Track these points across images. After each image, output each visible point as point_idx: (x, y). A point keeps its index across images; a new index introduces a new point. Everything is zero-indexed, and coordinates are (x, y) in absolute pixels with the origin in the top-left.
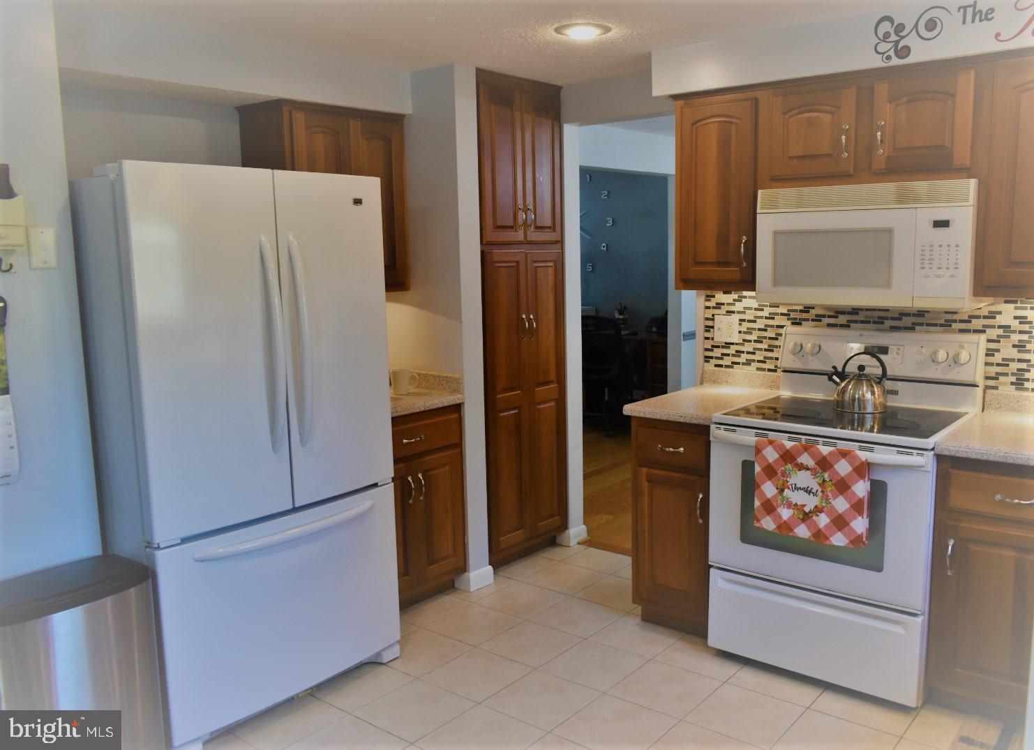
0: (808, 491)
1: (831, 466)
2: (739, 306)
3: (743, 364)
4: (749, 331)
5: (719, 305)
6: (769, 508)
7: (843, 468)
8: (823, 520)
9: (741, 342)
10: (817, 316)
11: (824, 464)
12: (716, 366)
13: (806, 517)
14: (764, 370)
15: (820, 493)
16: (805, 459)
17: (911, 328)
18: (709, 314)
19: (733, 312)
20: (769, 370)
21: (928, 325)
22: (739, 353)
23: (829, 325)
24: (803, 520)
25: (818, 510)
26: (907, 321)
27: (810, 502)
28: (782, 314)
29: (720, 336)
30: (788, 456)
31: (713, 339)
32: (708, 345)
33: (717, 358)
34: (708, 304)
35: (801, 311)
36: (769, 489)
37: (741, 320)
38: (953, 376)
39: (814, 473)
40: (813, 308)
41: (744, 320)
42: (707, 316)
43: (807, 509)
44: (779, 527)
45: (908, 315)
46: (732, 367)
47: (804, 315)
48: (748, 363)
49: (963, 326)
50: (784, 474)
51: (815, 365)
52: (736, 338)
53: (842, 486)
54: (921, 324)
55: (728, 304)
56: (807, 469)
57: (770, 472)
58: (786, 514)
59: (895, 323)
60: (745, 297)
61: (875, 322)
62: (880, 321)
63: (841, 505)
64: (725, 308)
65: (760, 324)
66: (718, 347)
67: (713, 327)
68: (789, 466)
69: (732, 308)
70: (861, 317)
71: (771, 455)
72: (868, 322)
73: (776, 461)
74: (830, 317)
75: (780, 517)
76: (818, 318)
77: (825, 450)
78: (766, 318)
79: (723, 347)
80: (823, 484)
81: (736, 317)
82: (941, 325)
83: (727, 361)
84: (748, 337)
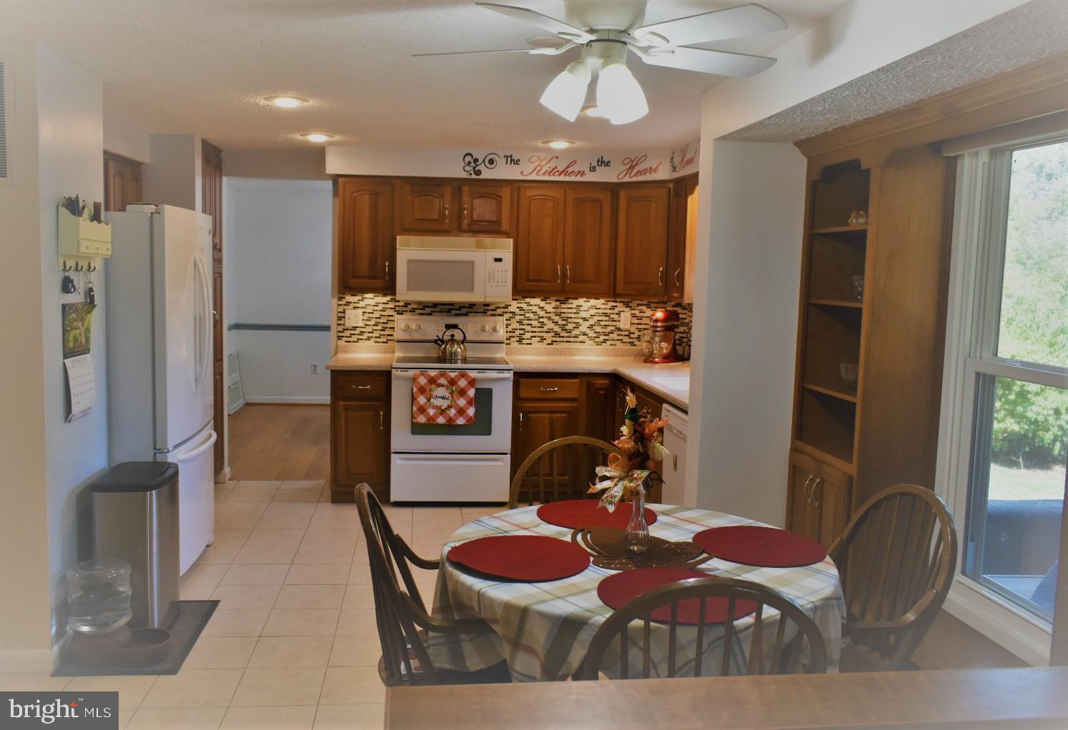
0: (443, 398)
1: (456, 383)
2: (362, 304)
3: (365, 339)
4: (369, 319)
5: (348, 304)
6: (422, 410)
7: (463, 383)
8: (452, 412)
9: (364, 326)
10: (412, 309)
11: (452, 382)
12: (346, 342)
13: (442, 412)
14: (380, 342)
15: (450, 398)
16: (443, 381)
17: (466, 315)
18: (341, 309)
19: (358, 308)
20: (383, 342)
21: (475, 312)
22: (362, 333)
23: (420, 314)
24: (441, 414)
25: (449, 407)
26: (464, 311)
27: (444, 404)
28: (391, 308)
29: (349, 323)
30: (432, 381)
31: (344, 325)
32: (341, 328)
33: (346, 337)
34: (340, 303)
35: (403, 306)
36: (422, 400)
37: (364, 312)
38: (493, 338)
39: (447, 388)
40: (410, 304)
41: (366, 312)
42: (339, 310)
43: (443, 408)
44: (428, 420)
45: (464, 307)
46: (357, 342)
47: (405, 309)
48: (369, 339)
49: (493, 313)
50: (430, 390)
51: (418, 337)
52: (361, 324)
53: (462, 393)
54: (472, 312)
55: (355, 303)
56: (443, 386)
57: (422, 390)
58: (431, 412)
59: (457, 312)
60: (366, 298)
61: (446, 312)
62: (449, 311)
63: (462, 402)
64: (352, 305)
65: (377, 314)
66: (348, 330)
67: (344, 317)
68: (433, 386)
69: (357, 305)
70: (439, 308)
71: (423, 381)
72: (442, 312)
73: (426, 384)
74: (420, 309)
75: (429, 414)
76: (413, 311)
77: (453, 375)
78: (381, 311)
79: (351, 330)
80: (452, 393)
81: (360, 311)
82: (482, 312)
83: (354, 338)
84: (368, 323)
